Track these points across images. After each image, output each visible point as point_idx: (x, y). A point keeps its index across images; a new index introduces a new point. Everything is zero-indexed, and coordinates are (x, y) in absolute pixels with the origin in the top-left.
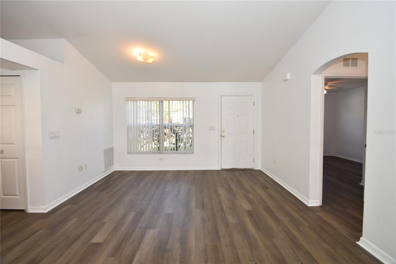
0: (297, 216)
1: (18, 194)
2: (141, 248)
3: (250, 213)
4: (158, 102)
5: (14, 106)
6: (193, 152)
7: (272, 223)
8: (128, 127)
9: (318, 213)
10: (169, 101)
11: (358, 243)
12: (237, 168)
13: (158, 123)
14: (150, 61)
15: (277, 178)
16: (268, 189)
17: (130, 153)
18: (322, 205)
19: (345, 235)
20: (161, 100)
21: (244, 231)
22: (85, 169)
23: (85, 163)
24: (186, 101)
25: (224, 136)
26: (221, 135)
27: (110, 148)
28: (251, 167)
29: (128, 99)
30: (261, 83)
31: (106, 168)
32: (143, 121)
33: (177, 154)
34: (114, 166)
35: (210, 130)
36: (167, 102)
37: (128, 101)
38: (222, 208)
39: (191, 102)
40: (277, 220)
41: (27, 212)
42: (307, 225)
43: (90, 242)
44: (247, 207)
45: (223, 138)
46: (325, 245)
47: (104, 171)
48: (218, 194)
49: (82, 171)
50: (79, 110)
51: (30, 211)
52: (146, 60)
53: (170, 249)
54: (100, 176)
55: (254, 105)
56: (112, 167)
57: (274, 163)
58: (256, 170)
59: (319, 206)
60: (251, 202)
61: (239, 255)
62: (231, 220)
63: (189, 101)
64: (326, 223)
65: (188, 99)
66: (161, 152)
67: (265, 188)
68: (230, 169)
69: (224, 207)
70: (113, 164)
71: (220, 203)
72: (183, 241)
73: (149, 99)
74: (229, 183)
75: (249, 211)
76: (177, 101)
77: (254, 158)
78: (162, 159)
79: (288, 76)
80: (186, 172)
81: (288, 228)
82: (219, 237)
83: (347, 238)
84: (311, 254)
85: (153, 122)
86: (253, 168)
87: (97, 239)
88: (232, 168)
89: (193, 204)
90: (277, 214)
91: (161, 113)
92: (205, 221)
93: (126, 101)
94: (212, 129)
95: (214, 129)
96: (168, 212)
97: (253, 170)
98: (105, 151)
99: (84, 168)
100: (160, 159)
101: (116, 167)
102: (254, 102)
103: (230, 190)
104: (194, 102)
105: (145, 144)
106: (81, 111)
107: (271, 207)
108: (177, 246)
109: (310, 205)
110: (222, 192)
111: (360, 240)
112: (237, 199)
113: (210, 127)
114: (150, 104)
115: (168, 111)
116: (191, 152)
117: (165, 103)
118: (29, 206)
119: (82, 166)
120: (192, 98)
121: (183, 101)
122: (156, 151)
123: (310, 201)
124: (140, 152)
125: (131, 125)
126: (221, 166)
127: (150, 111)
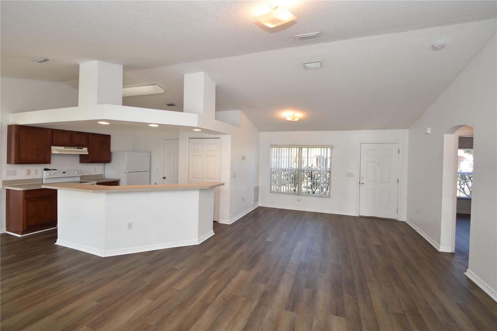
0: (421, 254)
4: (298, 149)
5: (216, 156)
9: (446, 256)
10: (308, 148)
12: (377, 217)
13: (298, 167)
14: (296, 120)
17: (273, 192)
18: (454, 252)
20: (301, 146)
22: (245, 201)
23: (245, 196)
24: (324, 148)
25: (363, 183)
26: (360, 182)
27: (257, 187)
28: (395, 218)
29: (272, 146)
30: (408, 130)
31: (255, 203)
32: (285, 166)
33: (314, 197)
34: (259, 202)
35: (348, 176)
36: (306, 149)
39: (329, 149)
41: (218, 222)
43: (265, 240)
45: (362, 185)
47: (253, 205)
49: (243, 202)
50: (244, 157)
51: (221, 222)
52: (293, 119)
54: (251, 208)
55: (399, 153)
56: (257, 203)
57: (417, 214)
58: (401, 221)
59: (450, 252)
60: (382, 241)
63: (327, 149)
65: (326, 147)
66: (297, 194)
67: (402, 235)
69: (356, 240)
73: (290, 146)
74: (365, 227)
75: (377, 245)
77: (398, 208)
78: (300, 200)
79: (429, 131)
85: (293, 167)
86: (397, 219)
88: (372, 217)
91: (300, 159)
93: (271, 147)
94: (350, 175)
95: (352, 175)
96: (310, 236)
98: (254, 188)
100: (298, 200)
101: (260, 204)
102: (399, 150)
103: (364, 231)
104: (332, 149)
107: (399, 246)
113: (348, 173)
114: (290, 150)
115: (307, 156)
116: (328, 196)
117: (304, 150)
118: (220, 219)
119: (244, 198)
120: (331, 145)
121: (321, 148)
122: (294, 193)
123: (441, 247)
124: (281, 192)
125: (274, 168)
126: (358, 213)
127: (290, 156)
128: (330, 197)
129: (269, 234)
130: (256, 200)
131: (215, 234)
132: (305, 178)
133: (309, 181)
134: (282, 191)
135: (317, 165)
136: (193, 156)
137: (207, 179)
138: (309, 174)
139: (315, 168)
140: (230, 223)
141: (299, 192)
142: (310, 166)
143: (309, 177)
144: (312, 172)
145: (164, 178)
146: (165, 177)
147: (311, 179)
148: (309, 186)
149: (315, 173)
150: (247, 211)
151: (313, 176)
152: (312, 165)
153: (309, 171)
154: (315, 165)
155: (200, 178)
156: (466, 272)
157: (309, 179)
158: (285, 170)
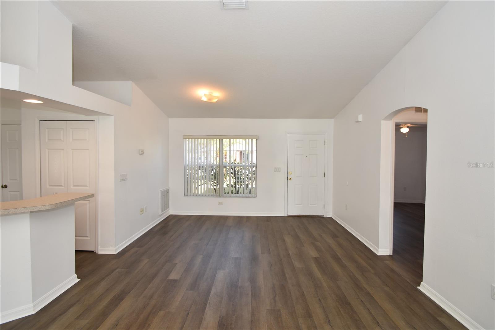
0: (364, 264)
1: (88, 235)
2: (215, 284)
3: (316, 259)
4: (218, 140)
5: (88, 149)
6: (255, 196)
7: (337, 268)
8: (185, 167)
9: (386, 262)
10: (230, 139)
11: (418, 287)
12: (305, 215)
13: (218, 162)
14: (215, 101)
15: (348, 226)
16: (338, 237)
17: (187, 195)
18: (392, 254)
19: (409, 281)
20: (221, 137)
21: (310, 275)
22: (146, 212)
23: (146, 206)
24: (249, 139)
25: (291, 178)
26: (287, 178)
27: (166, 190)
29: (186, 137)
30: (333, 120)
31: (163, 212)
32: (203, 161)
33: (238, 197)
34: (169, 209)
35: (275, 171)
36: (228, 140)
37: (185, 139)
38: (289, 254)
39: (254, 141)
40: (343, 267)
41: (97, 253)
42: (373, 272)
43: (167, 279)
44: (313, 253)
45: (290, 181)
46: (386, 289)
47: (161, 215)
48: (284, 241)
49: (143, 214)
50: (142, 151)
51: (101, 252)
52: (210, 100)
53: (241, 286)
54: (157, 220)
55: (325, 145)
56: (167, 211)
57: (346, 210)
58: (327, 217)
59: (389, 255)
60: (318, 249)
61: (304, 292)
62: (298, 264)
63: (252, 140)
64: (393, 271)
65: (251, 137)
66: (220, 195)
67: (334, 236)
68: (298, 215)
69: (290, 253)
70: (168, 208)
71: (287, 250)
72: (253, 280)
73: (209, 137)
74: (296, 230)
75: (315, 258)
76: (239, 140)
77: (325, 204)
78: (221, 203)
79: (360, 118)
80: (248, 218)
81: (353, 273)
82: (286, 278)
83: (410, 283)
84: (372, 294)
87: (173, 276)
88: (300, 215)
89: (259, 250)
90: (344, 261)
91: (221, 152)
92: (271, 265)
94: (277, 170)
95: (279, 170)
96: (235, 257)
97: (323, 217)
98: (162, 193)
99: (144, 211)
100: (220, 203)
101: (172, 211)
102: (325, 141)
103: (296, 237)
104: (257, 140)
105: (200, 185)
106: (144, 152)
107: (339, 254)
108: (247, 284)
109: (379, 254)
110: (289, 240)
111: (420, 285)
112: (304, 247)
113: (275, 168)
114: (209, 142)
115: (229, 150)
116: (254, 196)
117: (226, 142)
118: (99, 247)
119: (143, 209)
120: (256, 136)
121: (245, 139)
122: (215, 194)
123: (379, 250)
124: (198, 195)
125: (188, 165)
126: (286, 212)
127: (209, 149)
128: (256, 196)
129: (177, 264)
130: (165, 206)
131: (79, 280)
132: (228, 175)
133: (231, 178)
134: (200, 193)
135: (241, 160)
136: (48, 149)
137: (74, 186)
138: (231, 170)
139: (238, 163)
140: (115, 252)
141: (220, 194)
142: (232, 160)
143: (232, 173)
144: (235, 167)
145: (5, 187)
146: (6, 185)
147: (235, 176)
148: (232, 184)
149: (239, 169)
150: (147, 228)
151: (237, 172)
152: (235, 160)
153: (232, 167)
154: (238, 160)
155: (63, 185)
156: (419, 286)
157: (232, 175)
158: (203, 167)
